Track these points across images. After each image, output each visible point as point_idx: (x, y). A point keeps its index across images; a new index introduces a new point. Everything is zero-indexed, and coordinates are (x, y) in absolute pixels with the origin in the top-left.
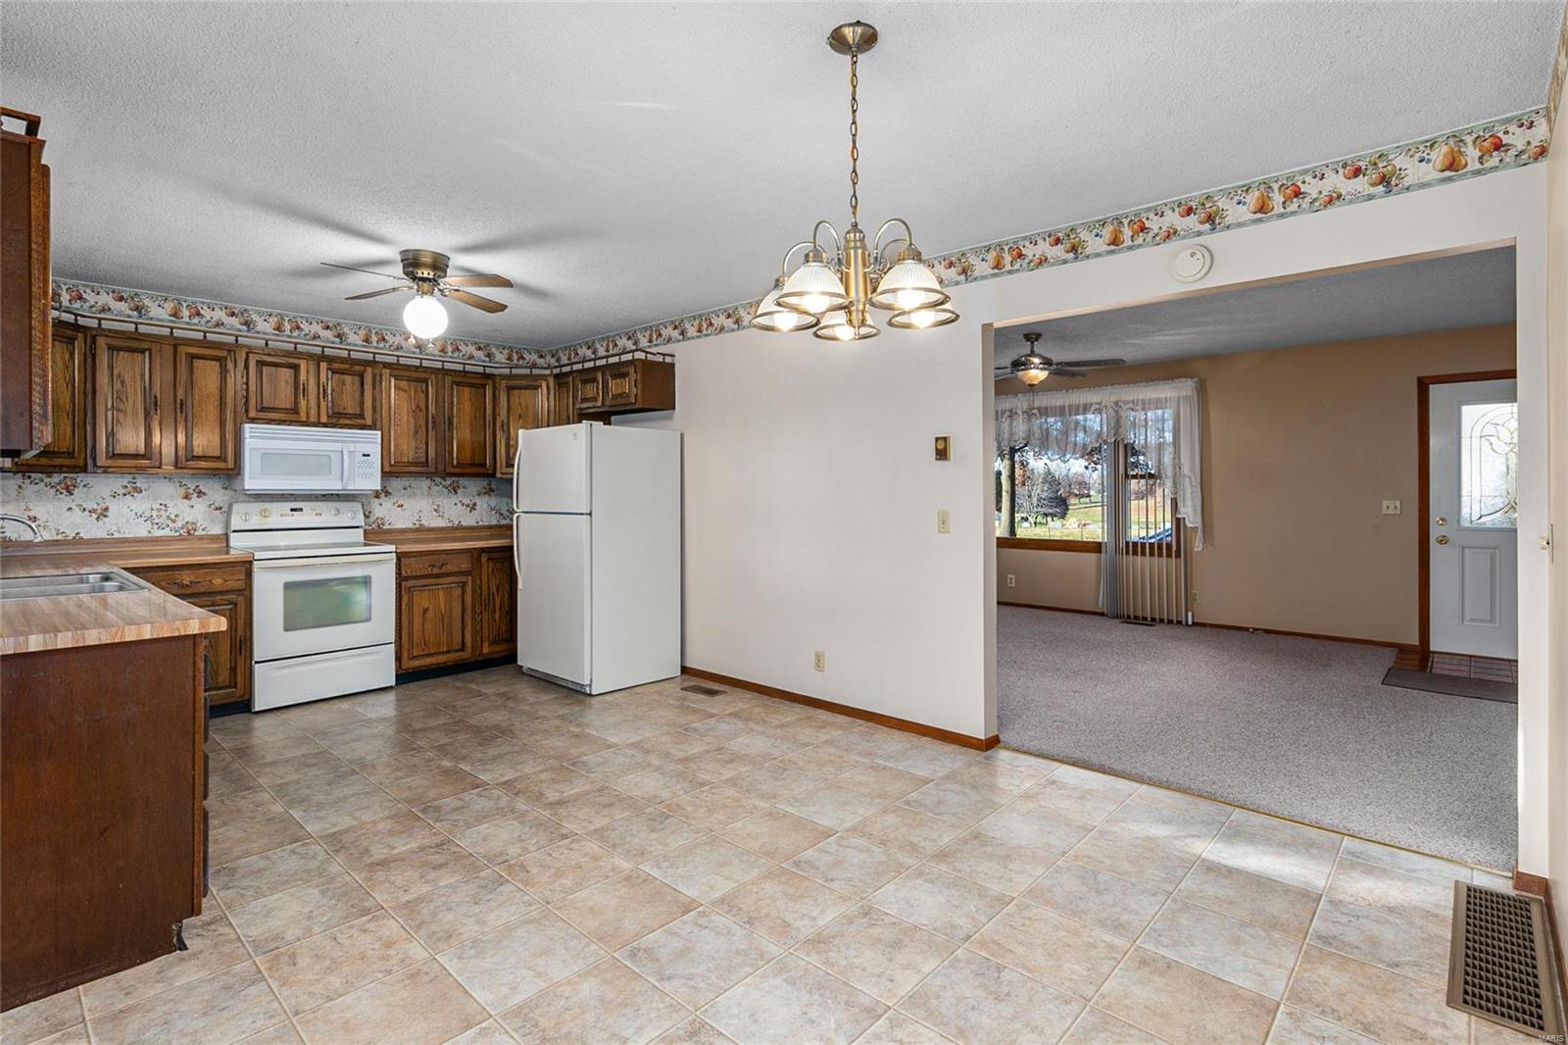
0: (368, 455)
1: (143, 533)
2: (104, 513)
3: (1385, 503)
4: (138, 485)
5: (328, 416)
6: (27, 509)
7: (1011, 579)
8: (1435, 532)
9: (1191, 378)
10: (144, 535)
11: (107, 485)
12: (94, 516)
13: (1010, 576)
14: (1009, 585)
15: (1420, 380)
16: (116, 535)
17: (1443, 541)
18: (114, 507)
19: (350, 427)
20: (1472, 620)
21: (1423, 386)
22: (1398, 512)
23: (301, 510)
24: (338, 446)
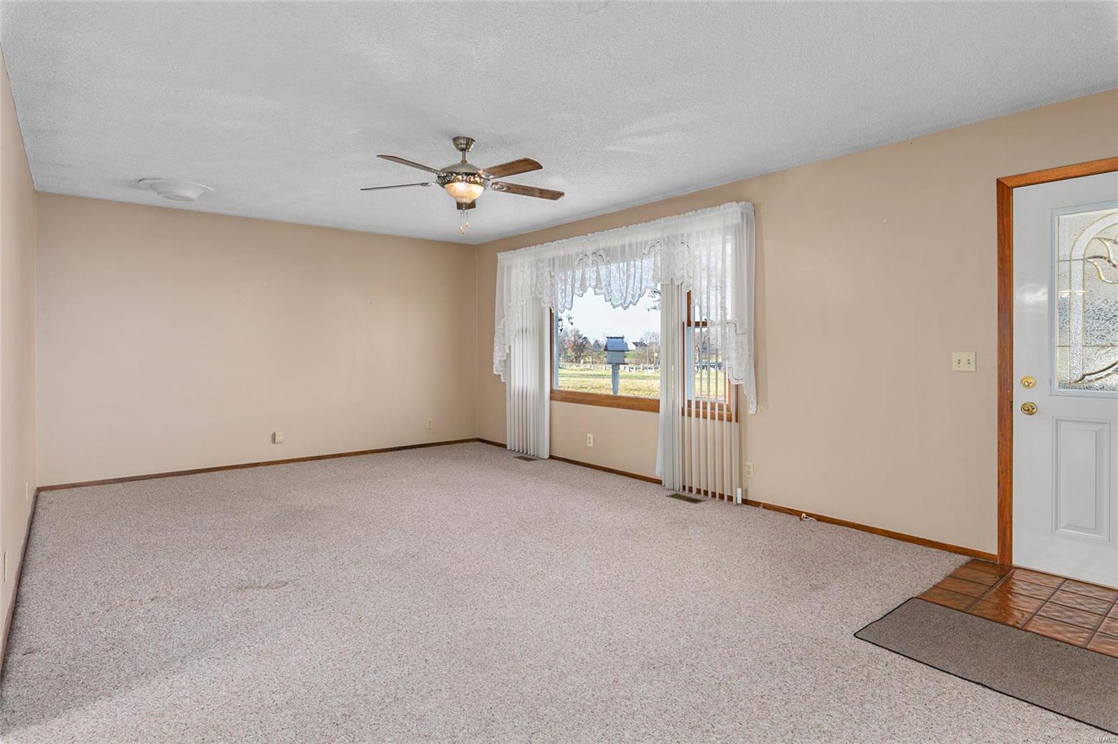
3: (955, 356)
7: (590, 438)
8: (1020, 396)
9: (737, 202)
13: (589, 435)
14: (588, 445)
15: (999, 183)
17: (1029, 410)
20: (1068, 526)
21: (1004, 191)
22: (972, 368)
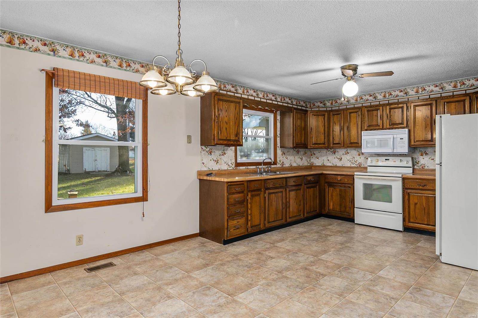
0: (403, 139)
1: (349, 165)
2: (341, 159)
4: (348, 151)
5: (390, 125)
6: (328, 158)
10: (349, 166)
11: (342, 151)
12: (339, 160)
16: (344, 165)
18: (343, 157)
19: (398, 128)
23: (389, 160)
24: (391, 136)
